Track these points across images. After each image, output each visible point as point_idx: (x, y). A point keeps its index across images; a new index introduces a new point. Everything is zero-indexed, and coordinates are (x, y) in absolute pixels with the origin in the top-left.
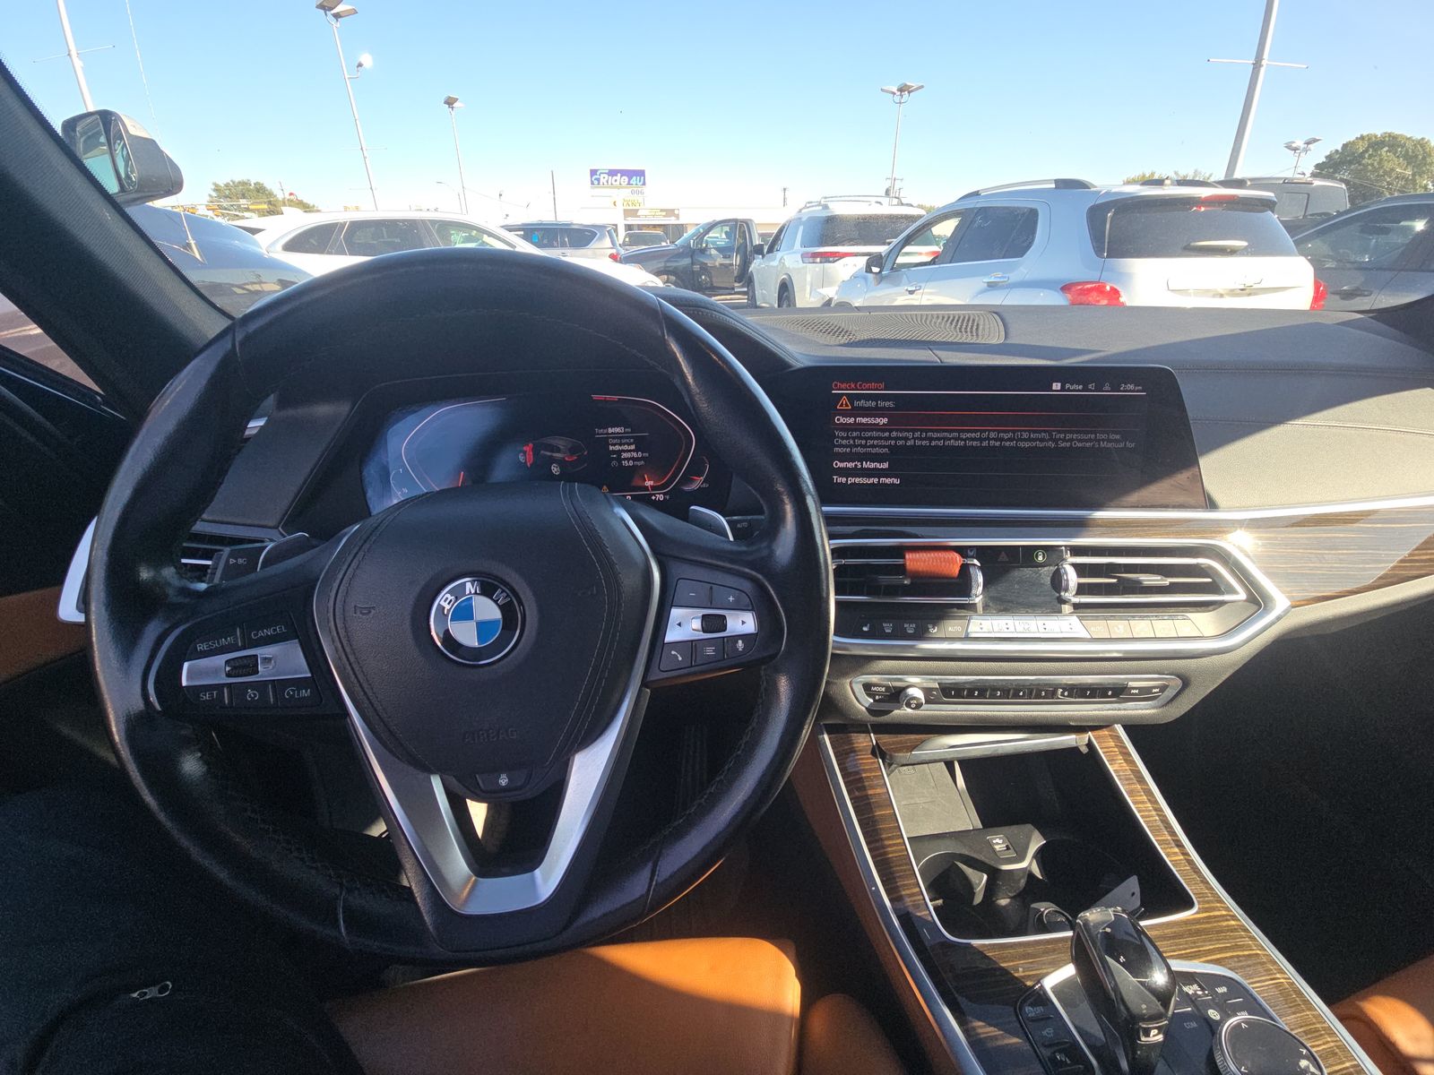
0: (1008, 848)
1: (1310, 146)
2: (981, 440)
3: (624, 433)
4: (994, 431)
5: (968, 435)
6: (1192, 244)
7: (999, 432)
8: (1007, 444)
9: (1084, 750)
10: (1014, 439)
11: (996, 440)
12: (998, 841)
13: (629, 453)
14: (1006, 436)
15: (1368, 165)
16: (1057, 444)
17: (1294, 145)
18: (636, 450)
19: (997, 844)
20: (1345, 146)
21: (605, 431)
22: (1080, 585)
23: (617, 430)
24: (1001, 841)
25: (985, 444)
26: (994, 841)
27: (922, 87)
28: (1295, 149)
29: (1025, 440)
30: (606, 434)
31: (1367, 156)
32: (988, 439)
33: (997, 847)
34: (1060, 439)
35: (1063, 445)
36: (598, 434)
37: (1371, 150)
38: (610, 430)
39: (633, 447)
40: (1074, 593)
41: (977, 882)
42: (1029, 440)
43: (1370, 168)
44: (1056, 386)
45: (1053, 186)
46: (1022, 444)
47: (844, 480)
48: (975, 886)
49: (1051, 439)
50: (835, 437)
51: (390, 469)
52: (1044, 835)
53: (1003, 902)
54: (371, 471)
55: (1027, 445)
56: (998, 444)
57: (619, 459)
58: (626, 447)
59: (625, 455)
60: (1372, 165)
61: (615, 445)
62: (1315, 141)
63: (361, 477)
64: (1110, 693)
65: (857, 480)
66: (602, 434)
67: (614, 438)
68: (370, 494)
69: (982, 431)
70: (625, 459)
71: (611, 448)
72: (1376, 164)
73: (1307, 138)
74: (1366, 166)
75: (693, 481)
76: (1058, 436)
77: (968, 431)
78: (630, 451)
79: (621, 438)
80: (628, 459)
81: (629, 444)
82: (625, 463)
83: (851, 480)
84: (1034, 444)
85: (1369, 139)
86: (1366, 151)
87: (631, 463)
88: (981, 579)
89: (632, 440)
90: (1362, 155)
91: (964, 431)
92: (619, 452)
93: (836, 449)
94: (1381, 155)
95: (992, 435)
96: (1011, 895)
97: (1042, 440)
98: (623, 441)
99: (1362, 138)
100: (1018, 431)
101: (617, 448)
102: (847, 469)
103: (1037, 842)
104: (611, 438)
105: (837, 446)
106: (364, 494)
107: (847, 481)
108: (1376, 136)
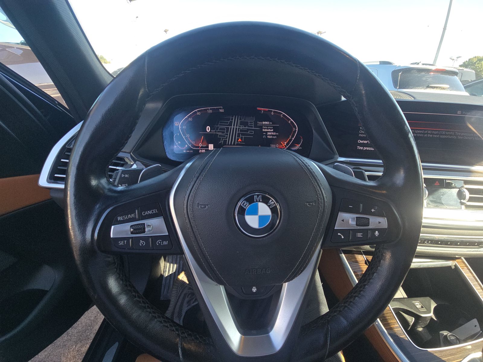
0: (422, 307)
1: (458, 59)
2: (424, 134)
3: (269, 124)
4: (430, 130)
5: (419, 132)
6: (430, 85)
7: (432, 130)
8: (435, 136)
9: (453, 267)
10: (439, 134)
11: (431, 134)
12: (417, 303)
13: (270, 133)
14: (435, 133)
15: (477, 66)
16: (457, 137)
17: (453, 58)
18: (273, 132)
19: (417, 305)
20: (470, 59)
21: (261, 123)
22: (470, 197)
23: (267, 123)
24: (419, 304)
25: (426, 135)
26: (416, 304)
27: (325, 32)
28: (453, 60)
29: (443, 135)
30: (262, 124)
31: (477, 63)
32: (427, 134)
33: (417, 306)
34: (459, 135)
35: (460, 138)
36: (259, 124)
37: (478, 61)
38: (264, 123)
39: (272, 130)
40: (467, 201)
41: (411, 321)
42: (446, 135)
43: (478, 67)
44: (459, 112)
45: (379, 63)
46: (442, 137)
47: (362, 148)
48: (410, 322)
49: (455, 135)
50: (360, 130)
51: (174, 133)
52: (436, 302)
53: (420, 329)
54: (166, 133)
55: (444, 137)
56: (431, 136)
57: (266, 135)
58: (269, 130)
59: (269, 133)
60: (478, 66)
61: (265, 129)
62: (460, 57)
63: (162, 136)
64: (476, 244)
65: (368, 148)
66: (260, 124)
67: (265, 126)
68: (165, 143)
69: (425, 130)
70: (269, 135)
71: (263, 130)
72: (480, 66)
73: (457, 56)
74: (476, 67)
75: (295, 146)
76: (458, 134)
77: (418, 130)
78: (271, 132)
79: (267, 126)
80: (270, 135)
81: (271, 129)
82: (269, 137)
83: (365, 148)
84: (447, 137)
85: (478, 58)
86: (476, 62)
87: (271, 137)
88: (427, 192)
89: (272, 127)
90: (475, 63)
91: (417, 130)
92: (266, 132)
93: (360, 135)
94: (481, 63)
95: (429, 132)
96: (423, 326)
97: (451, 135)
98: (269, 128)
99: (475, 57)
100: (441, 131)
101: (266, 130)
102: (364, 143)
103: (433, 305)
104: (264, 126)
105: (361, 134)
106: (163, 143)
107: (363, 149)
108: (480, 57)
